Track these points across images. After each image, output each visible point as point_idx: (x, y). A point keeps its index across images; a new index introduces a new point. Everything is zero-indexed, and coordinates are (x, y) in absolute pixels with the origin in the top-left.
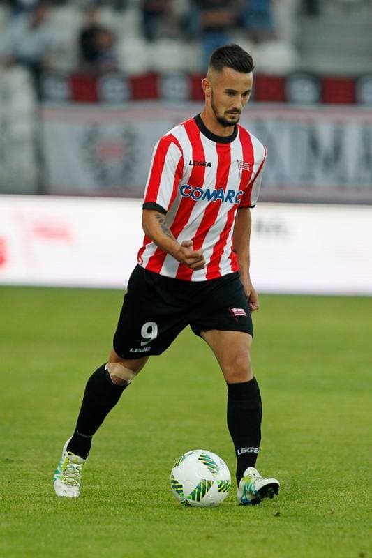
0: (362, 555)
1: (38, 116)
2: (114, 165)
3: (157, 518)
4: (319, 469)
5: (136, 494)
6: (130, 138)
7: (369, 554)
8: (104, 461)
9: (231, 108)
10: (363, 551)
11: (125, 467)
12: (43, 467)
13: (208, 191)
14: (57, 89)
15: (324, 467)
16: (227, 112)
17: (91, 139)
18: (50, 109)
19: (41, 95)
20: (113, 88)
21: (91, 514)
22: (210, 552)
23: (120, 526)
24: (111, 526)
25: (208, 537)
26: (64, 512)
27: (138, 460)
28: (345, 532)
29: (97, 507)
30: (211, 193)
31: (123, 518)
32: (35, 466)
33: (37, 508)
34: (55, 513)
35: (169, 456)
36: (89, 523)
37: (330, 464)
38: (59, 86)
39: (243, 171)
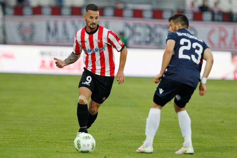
0: (105, 157)
1: (4, 20)
2: (28, 35)
3: (41, 146)
4: (92, 130)
5: (35, 138)
6: (33, 27)
7: (107, 157)
8: (25, 127)
9: (92, 23)
10: (106, 156)
11: (31, 129)
12: (5, 129)
13: (89, 50)
14: (10, 11)
15: (93, 129)
16: (91, 24)
17: (20, 27)
18: (7, 17)
19: (5, 13)
20: (27, 11)
21: (21, 144)
22: (58, 156)
23: (29, 148)
24: (27, 148)
25: (57, 152)
26: (12, 143)
27: (35, 127)
28: (100, 150)
29: (22, 142)
30: (90, 50)
31: (30, 146)
32: (3, 129)
33: (4, 143)
34: (9, 144)
35: (45, 126)
36: (20, 147)
37: (95, 129)
38: (10, 10)
39: (98, 42)
